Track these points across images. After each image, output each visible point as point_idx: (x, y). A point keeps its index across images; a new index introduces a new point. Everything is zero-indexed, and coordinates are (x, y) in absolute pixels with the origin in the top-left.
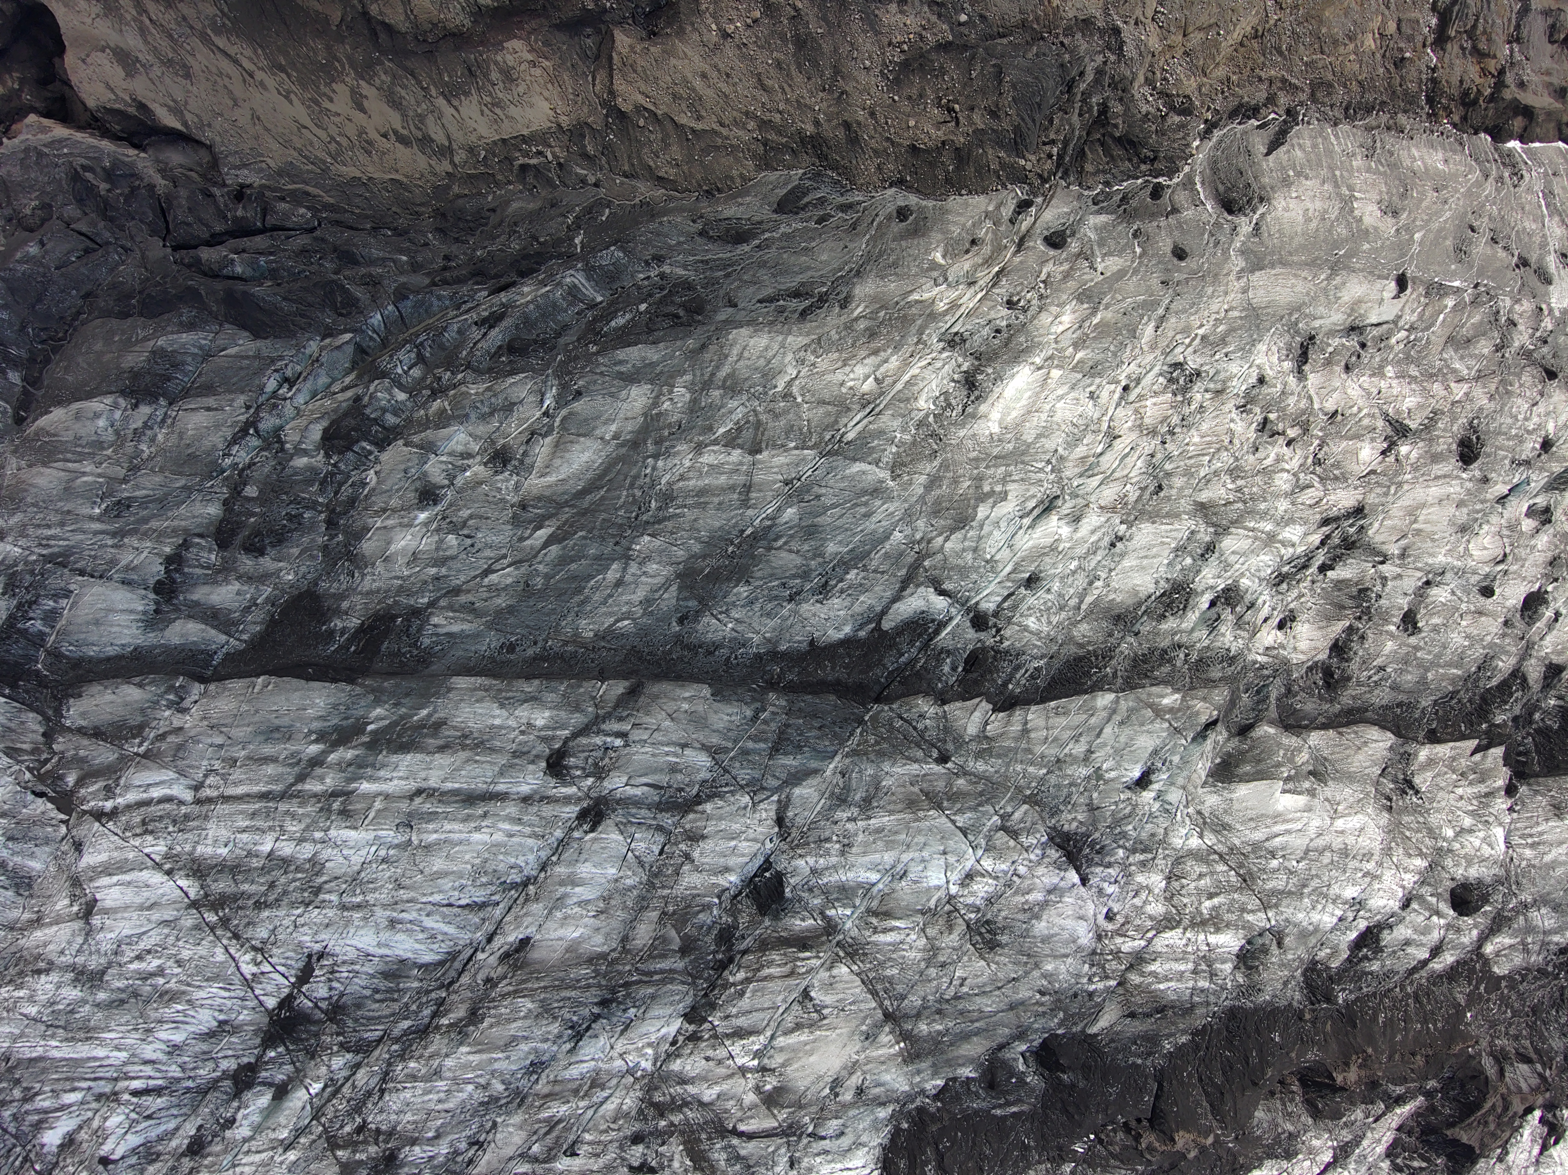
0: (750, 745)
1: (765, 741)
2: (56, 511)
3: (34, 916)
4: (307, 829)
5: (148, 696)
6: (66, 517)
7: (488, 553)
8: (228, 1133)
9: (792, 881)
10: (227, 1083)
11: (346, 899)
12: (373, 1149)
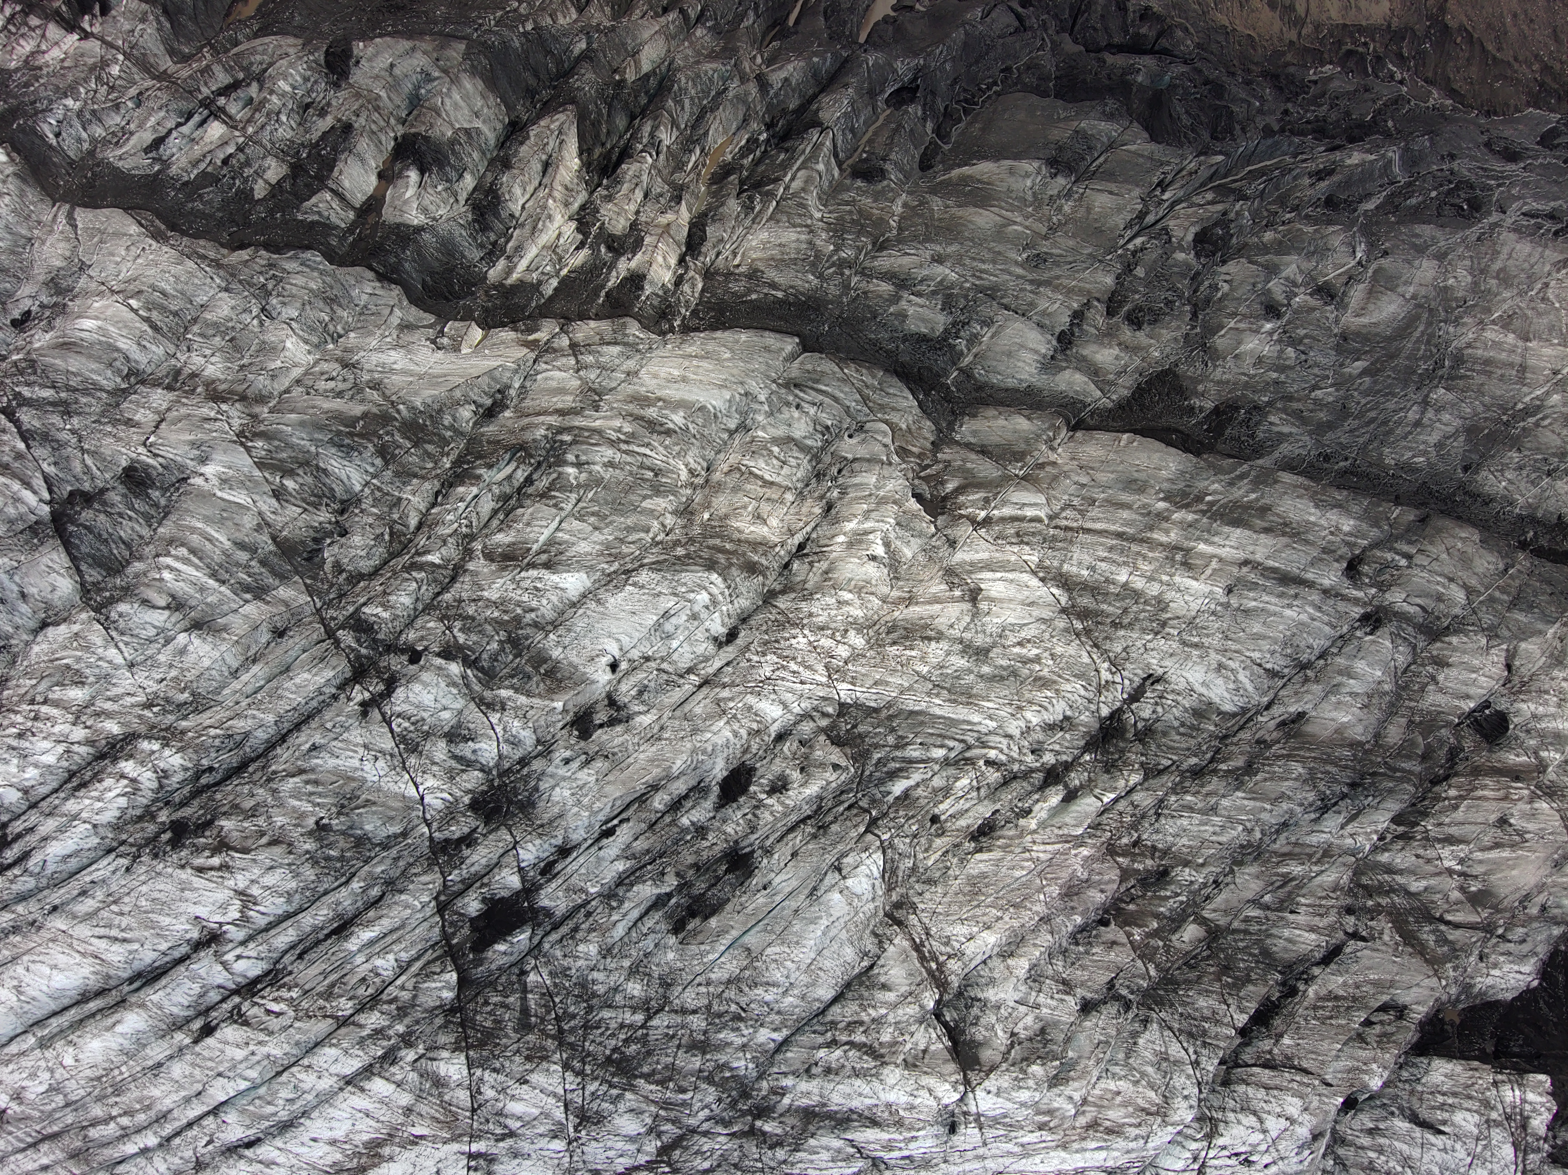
0: (1497, 594)
1: (1508, 594)
2: (989, 250)
3: (907, 595)
4: (1155, 571)
5: (1033, 428)
6: (997, 257)
7: (1316, 371)
8: (1022, 822)
9: (1515, 720)
10: (1040, 776)
11: (1185, 637)
12: (1149, 862)
